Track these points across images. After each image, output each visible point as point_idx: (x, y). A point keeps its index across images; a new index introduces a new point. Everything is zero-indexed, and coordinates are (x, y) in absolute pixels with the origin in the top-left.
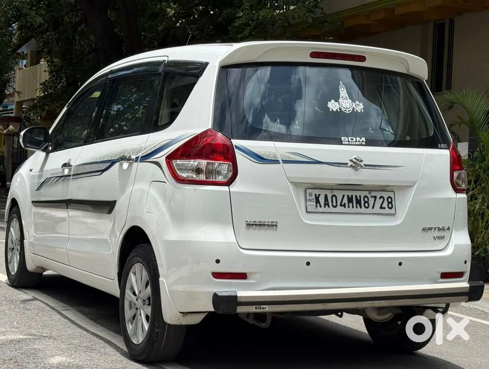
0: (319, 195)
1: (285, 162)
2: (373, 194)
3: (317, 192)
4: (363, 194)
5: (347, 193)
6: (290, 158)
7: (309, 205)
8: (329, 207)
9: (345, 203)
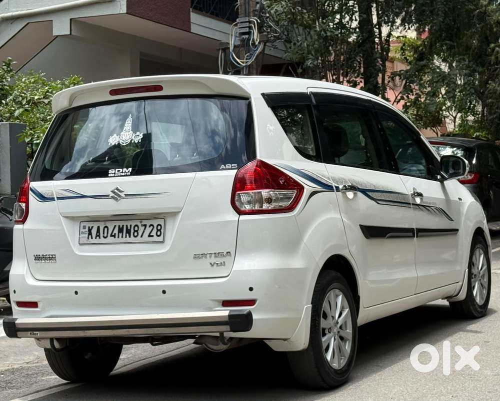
0: (92, 227)
1: (59, 198)
2: (144, 222)
3: (90, 225)
4: (133, 223)
5: (118, 224)
6: (62, 194)
7: (83, 237)
8: (100, 238)
9: (115, 234)
